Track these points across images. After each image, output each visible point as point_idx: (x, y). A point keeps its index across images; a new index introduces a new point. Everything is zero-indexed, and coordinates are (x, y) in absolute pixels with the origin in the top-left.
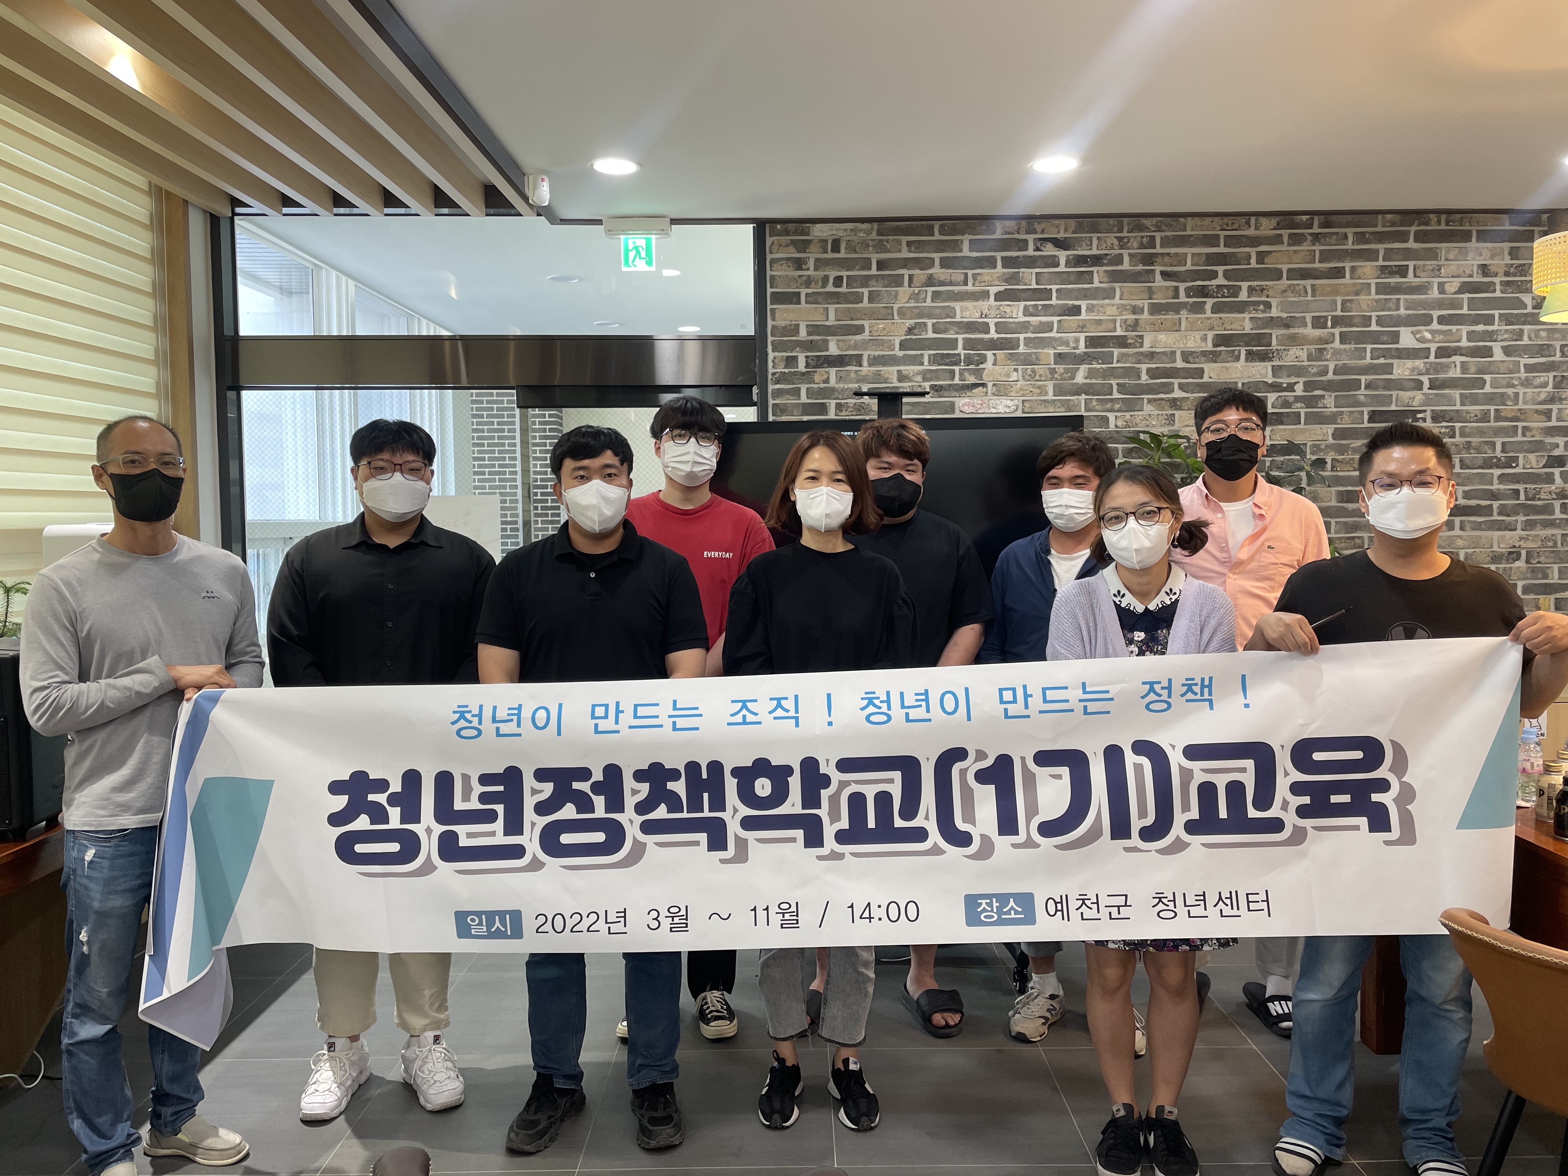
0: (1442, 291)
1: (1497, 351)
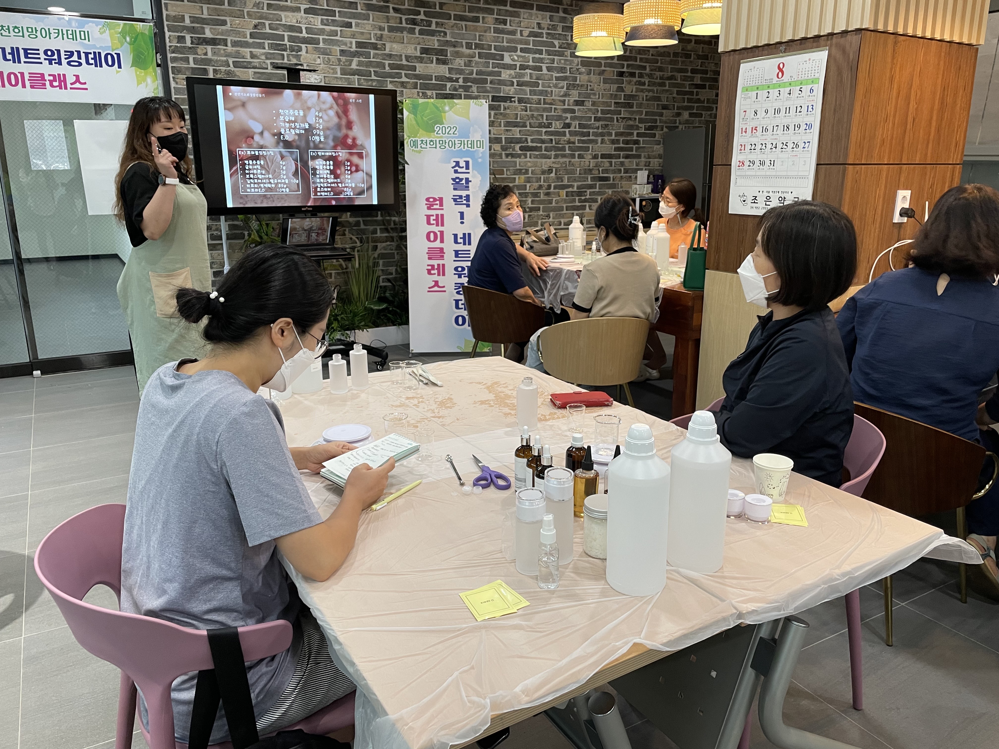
0: (522, 35)
1: (544, 68)
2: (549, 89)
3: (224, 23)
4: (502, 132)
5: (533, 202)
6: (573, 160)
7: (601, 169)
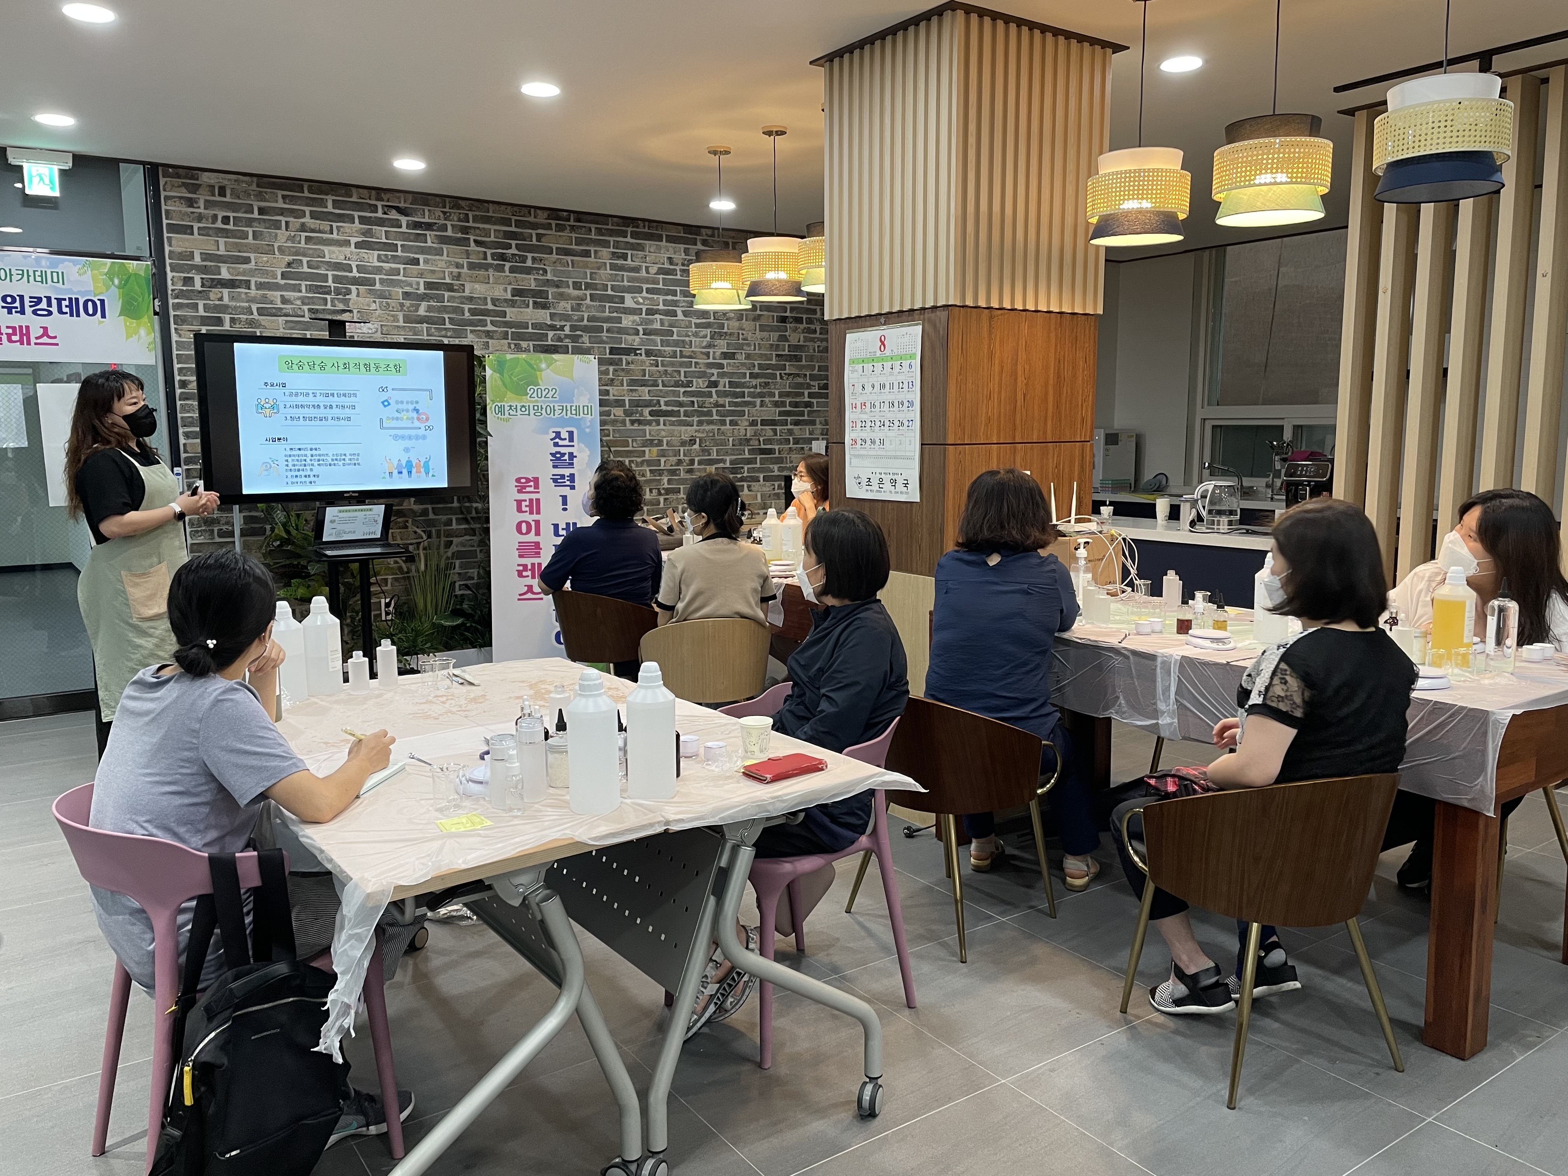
0: (648, 272)
1: (679, 313)
2: (687, 339)
3: (247, 260)
4: (625, 392)
5: (669, 481)
6: (722, 428)
7: (761, 439)
